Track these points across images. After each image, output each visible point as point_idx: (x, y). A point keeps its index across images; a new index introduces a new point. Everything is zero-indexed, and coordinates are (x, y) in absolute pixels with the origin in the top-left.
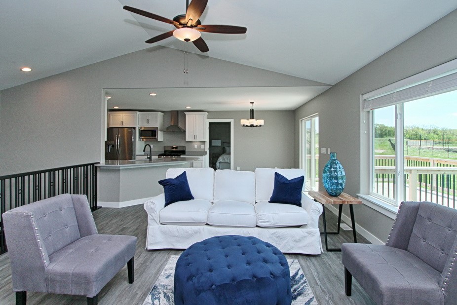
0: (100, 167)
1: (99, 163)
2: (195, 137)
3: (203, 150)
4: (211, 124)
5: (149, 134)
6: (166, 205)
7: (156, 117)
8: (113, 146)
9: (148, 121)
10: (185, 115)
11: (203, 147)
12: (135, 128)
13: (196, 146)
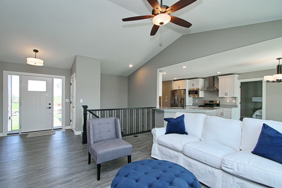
0: (156, 110)
1: (156, 107)
2: (226, 94)
3: (235, 104)
4: (242, 83)
5: (194, 93)
6: (166, 133)
7: (198, 82)
8: (174, 100)
9: (193, 85)
10: (218, 78)
11: (234, 101)
12: (185, 90)
13: (228, 101)
